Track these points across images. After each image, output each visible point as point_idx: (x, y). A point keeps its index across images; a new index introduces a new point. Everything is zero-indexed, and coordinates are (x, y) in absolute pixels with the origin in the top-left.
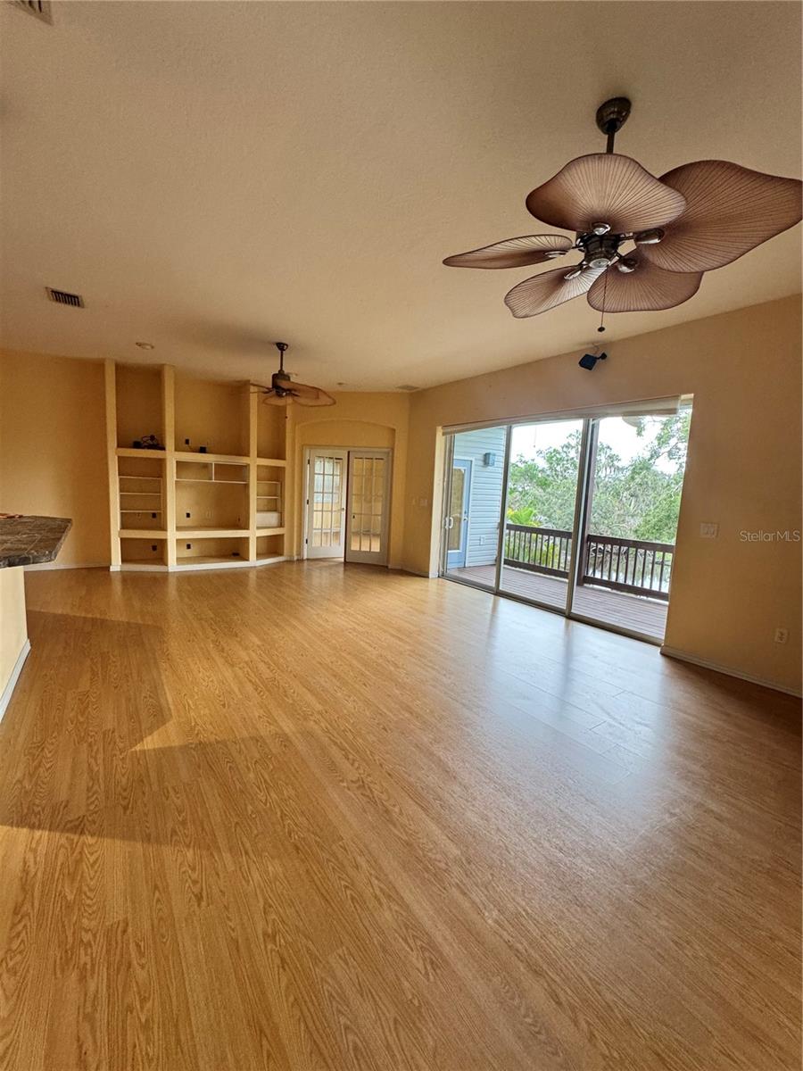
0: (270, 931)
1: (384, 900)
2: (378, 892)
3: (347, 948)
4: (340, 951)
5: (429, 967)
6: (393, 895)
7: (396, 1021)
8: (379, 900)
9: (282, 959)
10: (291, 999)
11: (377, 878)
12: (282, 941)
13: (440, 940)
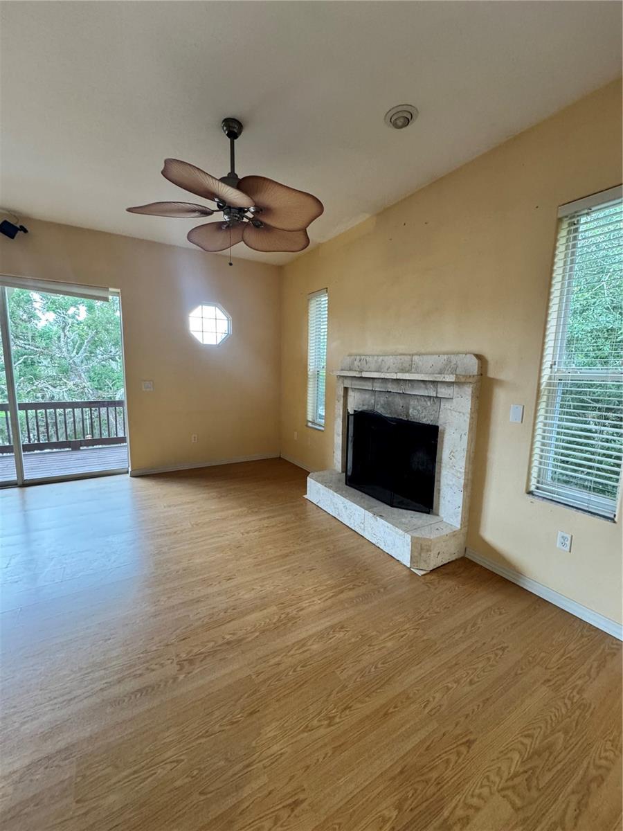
0: (326, 722)
1: (305, 649)
2: (301, 651)
3: (337, 668)
4: (338, 673)
5: (343, 630)
6: (302, 643)
7: (369, 646)
8: (305, 651)
9: (345, 709)
10: (367, 699)
11: (289, 652)
12: (334, 711)
13: (329, 623)
